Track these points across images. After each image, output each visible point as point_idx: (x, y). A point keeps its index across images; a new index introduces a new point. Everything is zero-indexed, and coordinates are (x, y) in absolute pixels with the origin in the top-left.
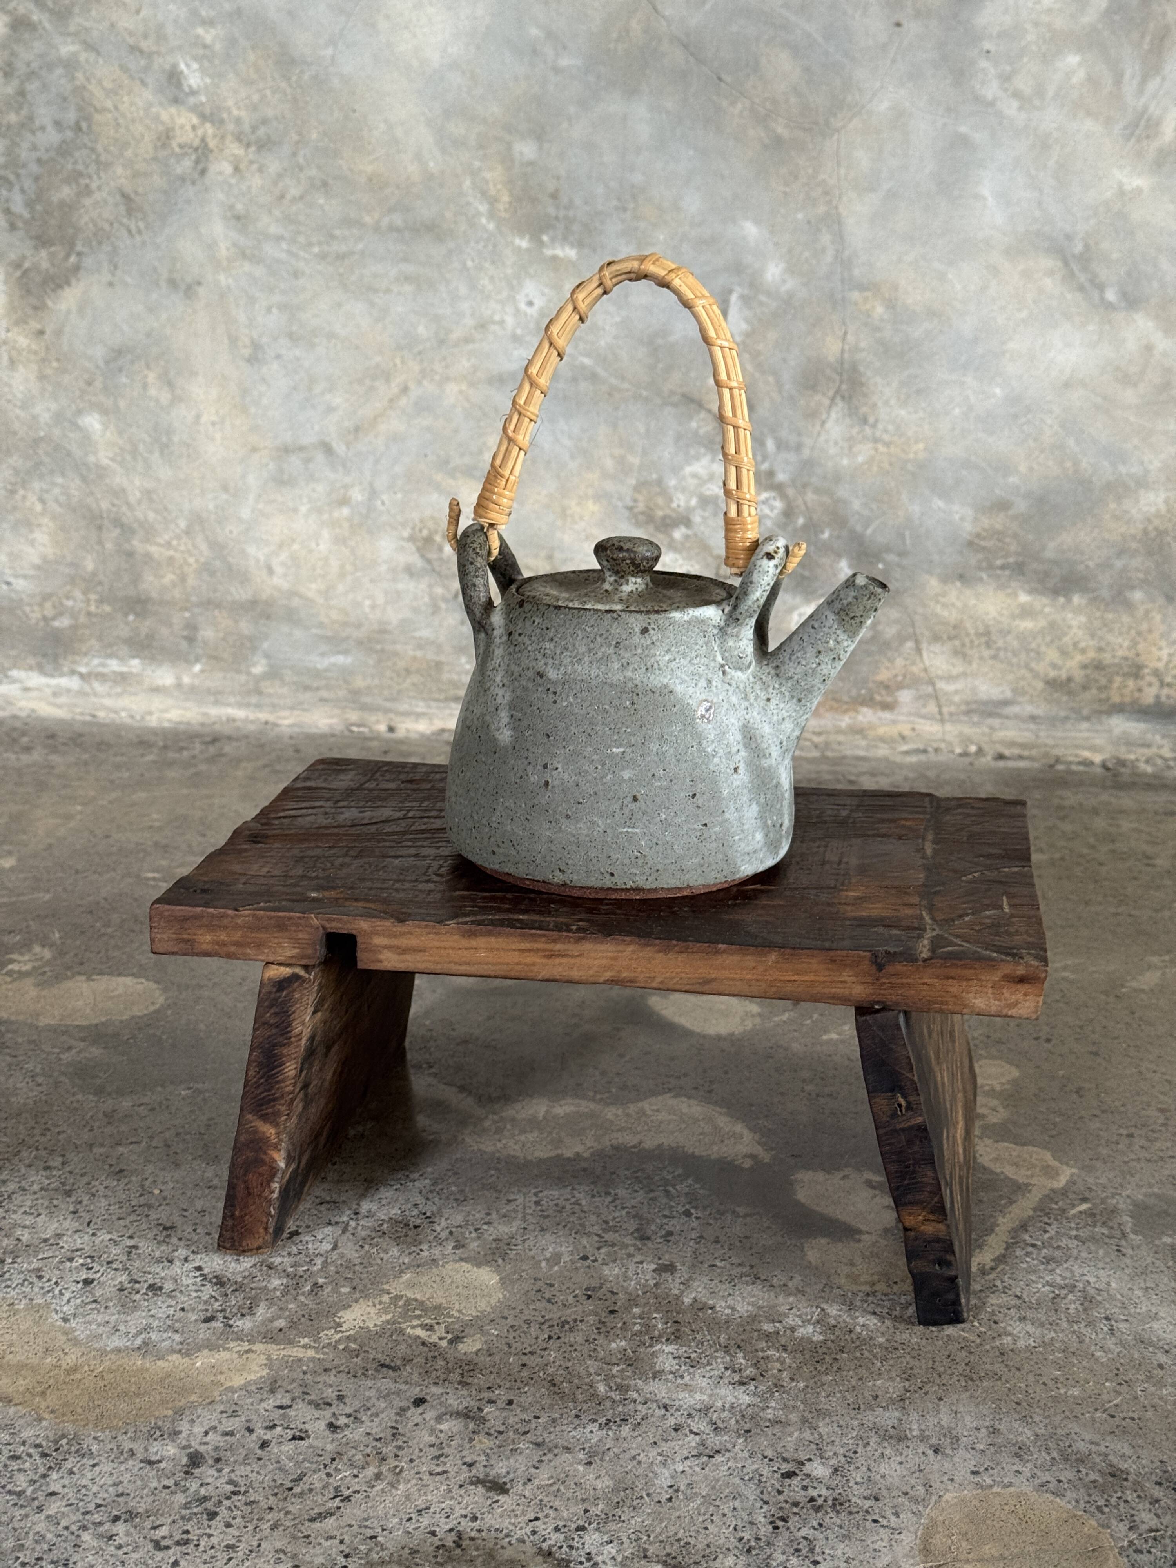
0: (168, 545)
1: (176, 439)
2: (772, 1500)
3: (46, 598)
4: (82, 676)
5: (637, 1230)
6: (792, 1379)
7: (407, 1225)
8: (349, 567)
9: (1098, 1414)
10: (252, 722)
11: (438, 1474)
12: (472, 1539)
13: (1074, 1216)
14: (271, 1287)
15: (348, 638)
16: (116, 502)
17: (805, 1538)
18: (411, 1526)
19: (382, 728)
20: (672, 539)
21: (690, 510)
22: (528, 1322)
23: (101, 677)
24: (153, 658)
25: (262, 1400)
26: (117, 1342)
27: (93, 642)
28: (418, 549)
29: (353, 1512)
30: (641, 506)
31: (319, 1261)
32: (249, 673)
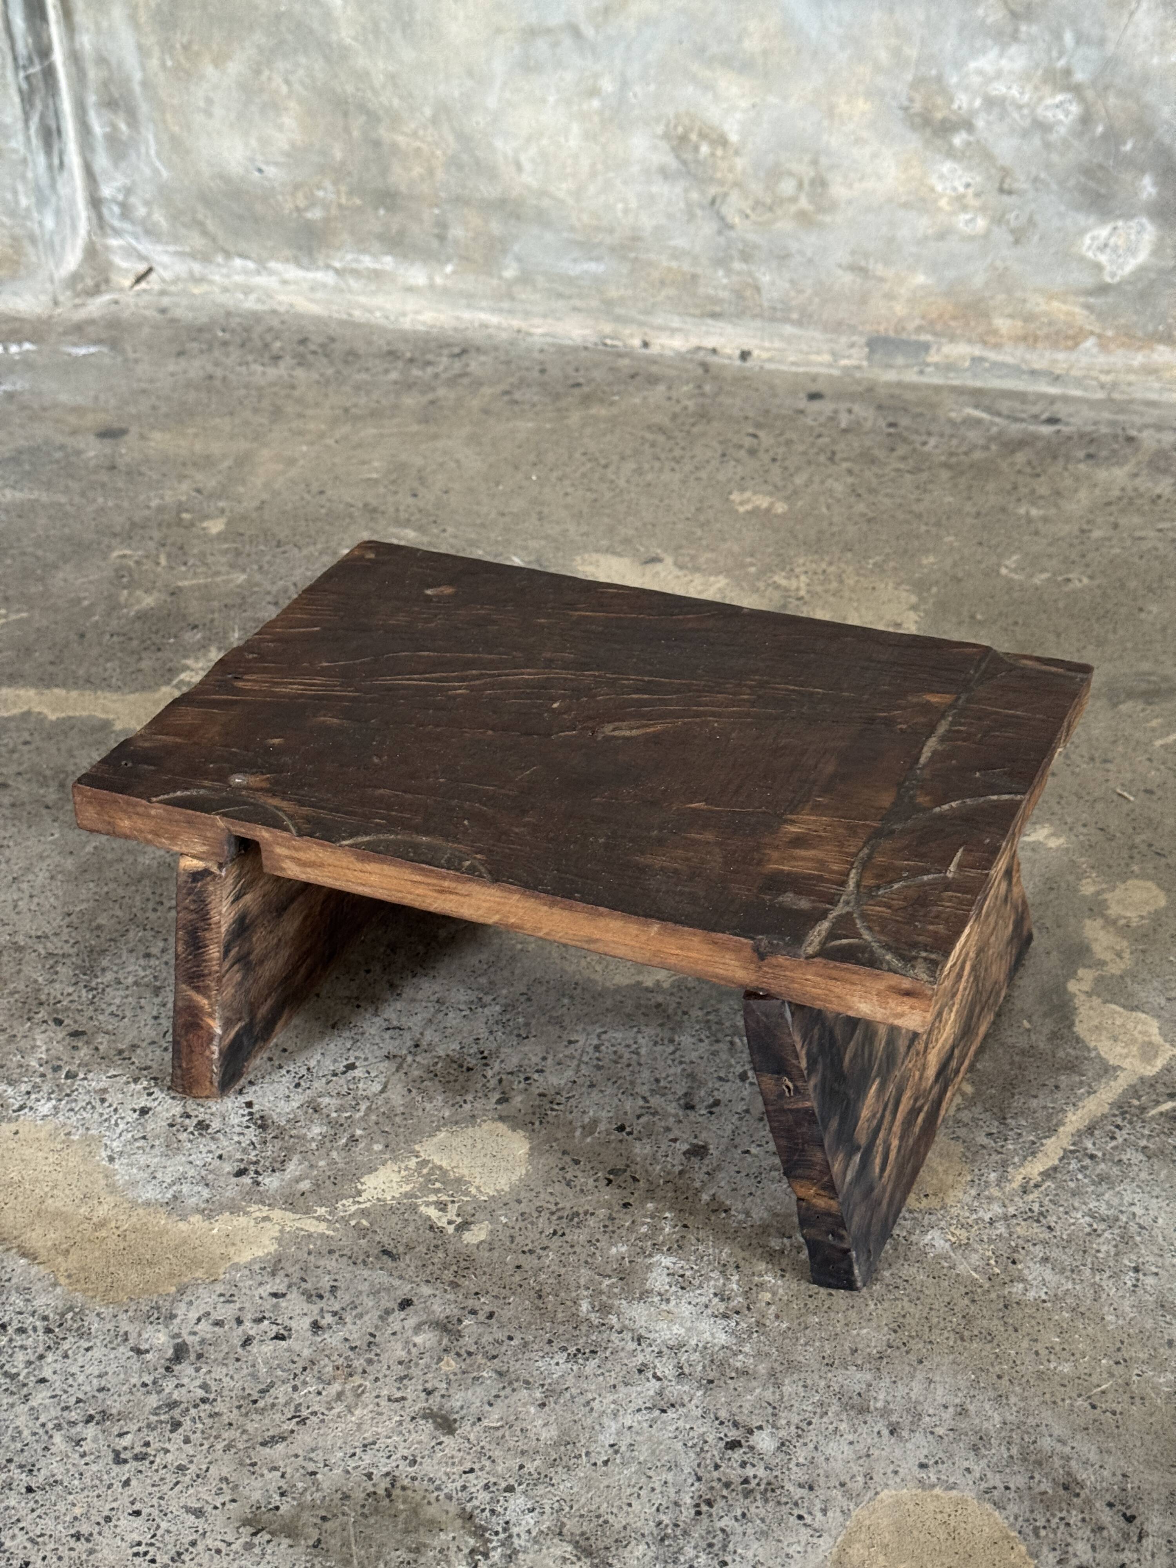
0: (415, 134)
1: (418, 16)
2: (706, 1476)
3: (297, 187)
4: (337, 271)
5: (686, 1094)
6: (777, 1317)
7: (461, 1066)
8: (599, 167)
9: (1080, 1402)
10: (504, 330)
11: (397, 1400)
12: (404, 1488)
13: (1153, 1118)
14: (310, 1136)
15: (601, 243)
16: (361, 86)
17: (723, 1530)
18: (352, 1463)
19: (636, 342)
20: (951, 147)
21: (973, 113)
22: (539, 1210)
23: (356, 273)
24: (405, 257)
25: (261, 1284)
26: (150, 1193)
27: (346, 236)
28: (673, 149)
29: (304, 1438)
30: (917, 107)
31: (363, 1107)
32: (500, 278)
